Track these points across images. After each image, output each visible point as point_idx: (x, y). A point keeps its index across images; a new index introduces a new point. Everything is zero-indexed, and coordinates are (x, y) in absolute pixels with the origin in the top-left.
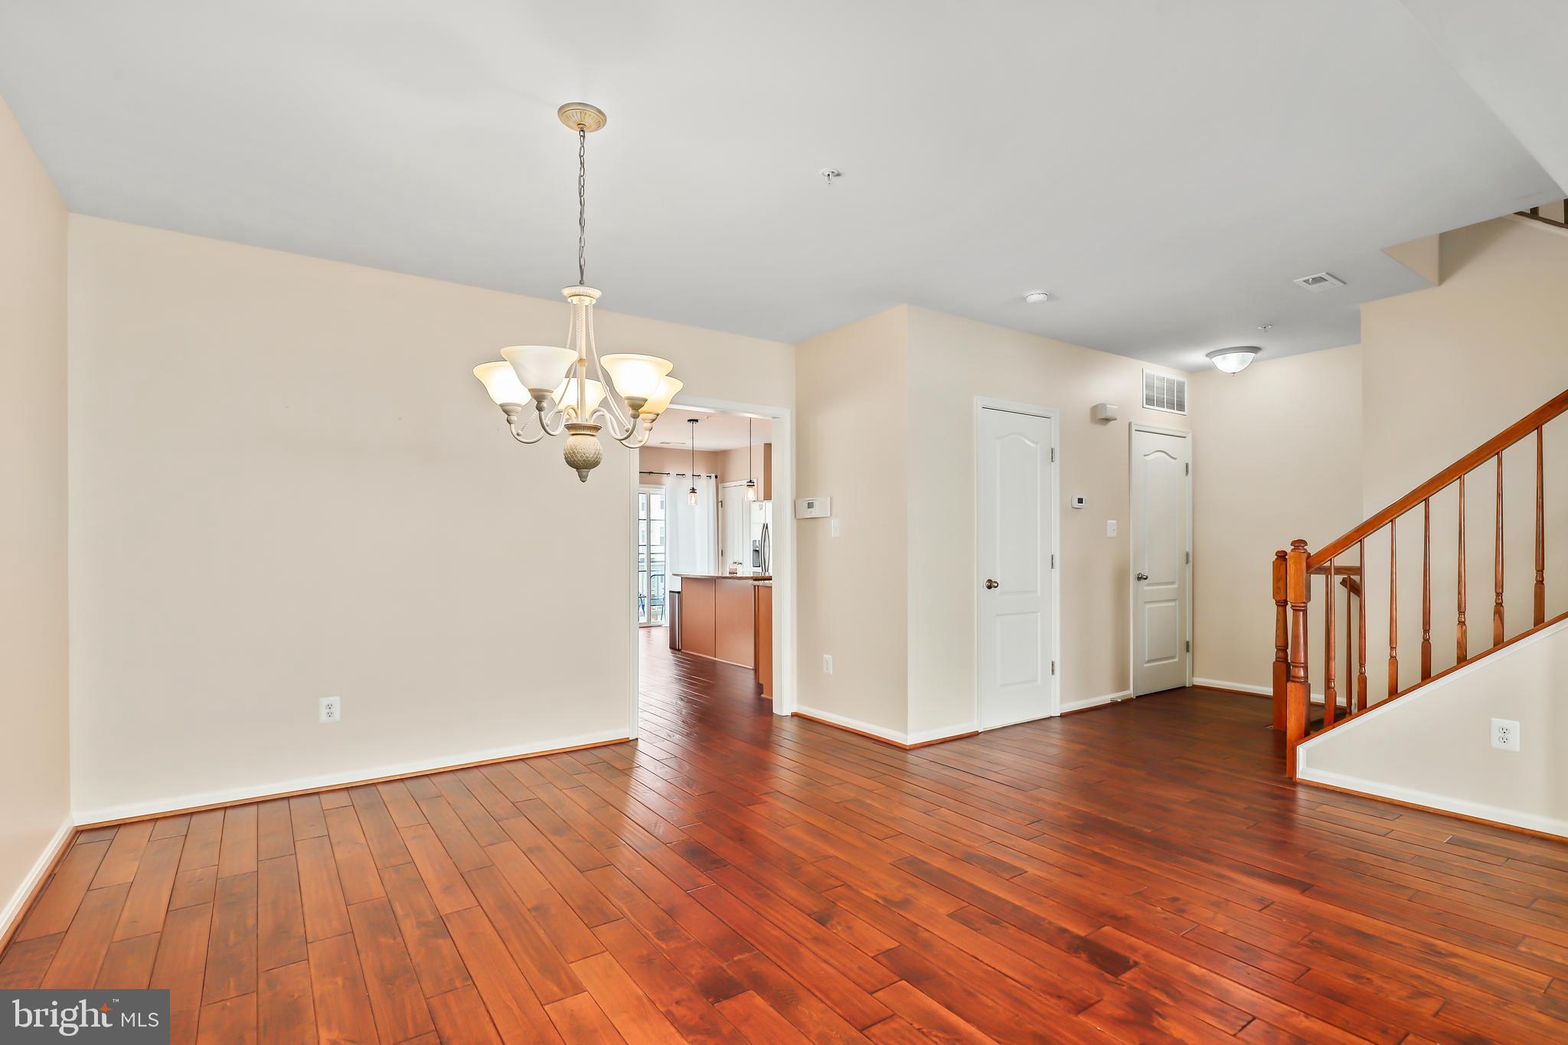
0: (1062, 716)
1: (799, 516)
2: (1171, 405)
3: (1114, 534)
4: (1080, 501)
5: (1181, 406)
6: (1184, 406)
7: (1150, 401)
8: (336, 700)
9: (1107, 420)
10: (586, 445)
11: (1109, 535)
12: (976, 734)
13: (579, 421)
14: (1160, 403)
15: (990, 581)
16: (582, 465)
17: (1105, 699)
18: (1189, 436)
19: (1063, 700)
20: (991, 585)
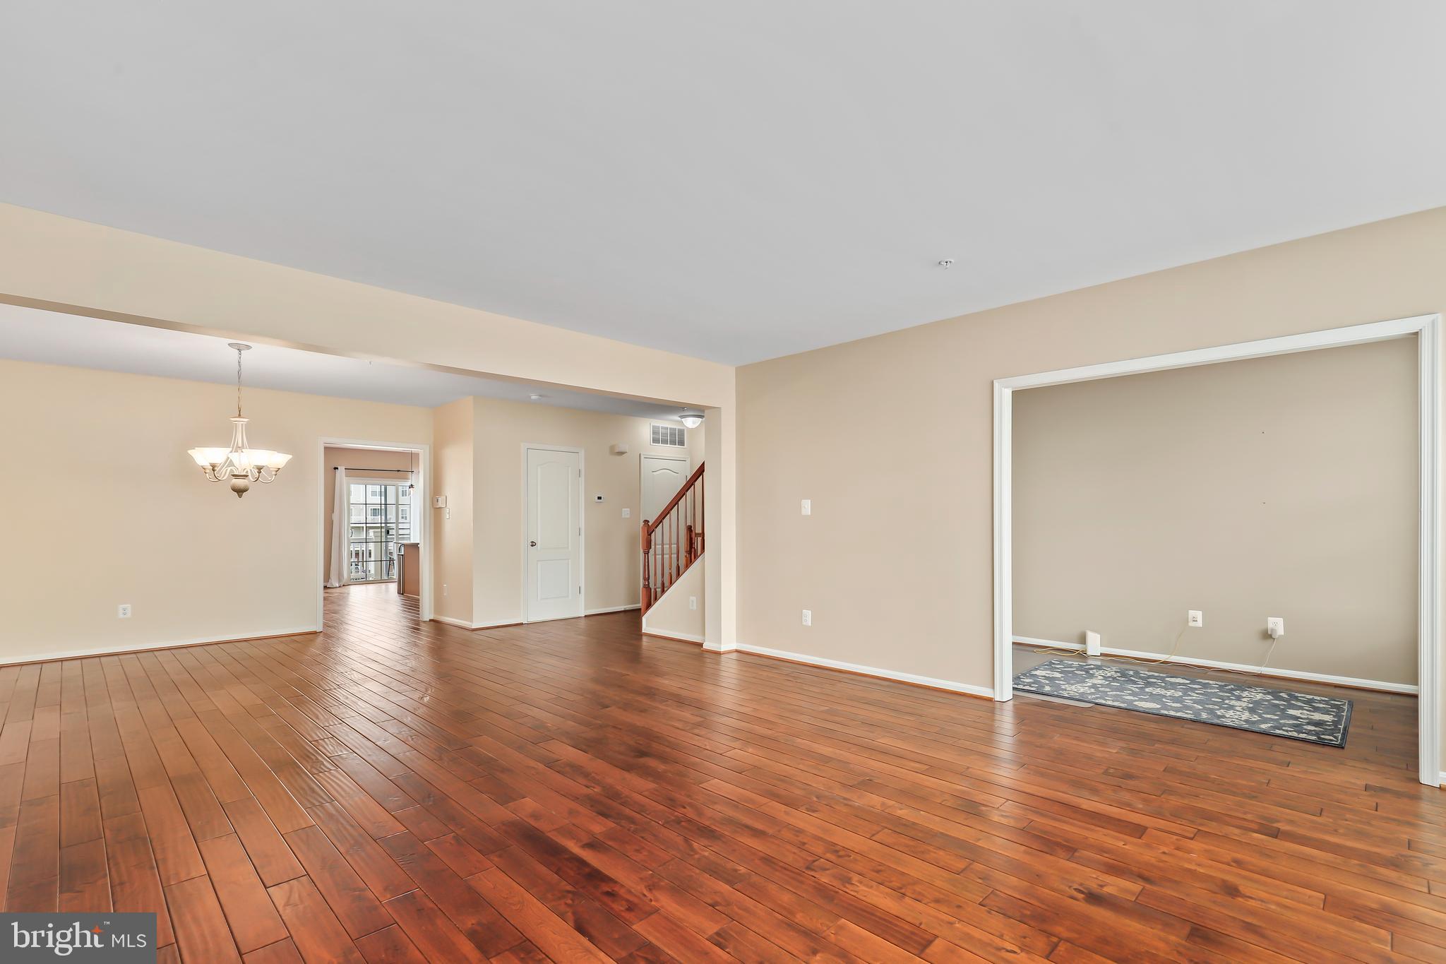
0: (586, 616)
1: (435, 506)
2: (673, 442)
3: (628, 516)
4: (600, 498)
5: (682, 443)
6: (684, 441)
7: (655, 441)
8: (128, 606)
9: (621, 453)
10: (240, 483)
11: (623, 517)
12: (522, 624)
13: (237, 474)
14: (665, 442)
15: (532, 542)
16: (240, 491)
17: (622, 608)
18: (688, 461)
19: (586, 608)
20: (533, 544)
